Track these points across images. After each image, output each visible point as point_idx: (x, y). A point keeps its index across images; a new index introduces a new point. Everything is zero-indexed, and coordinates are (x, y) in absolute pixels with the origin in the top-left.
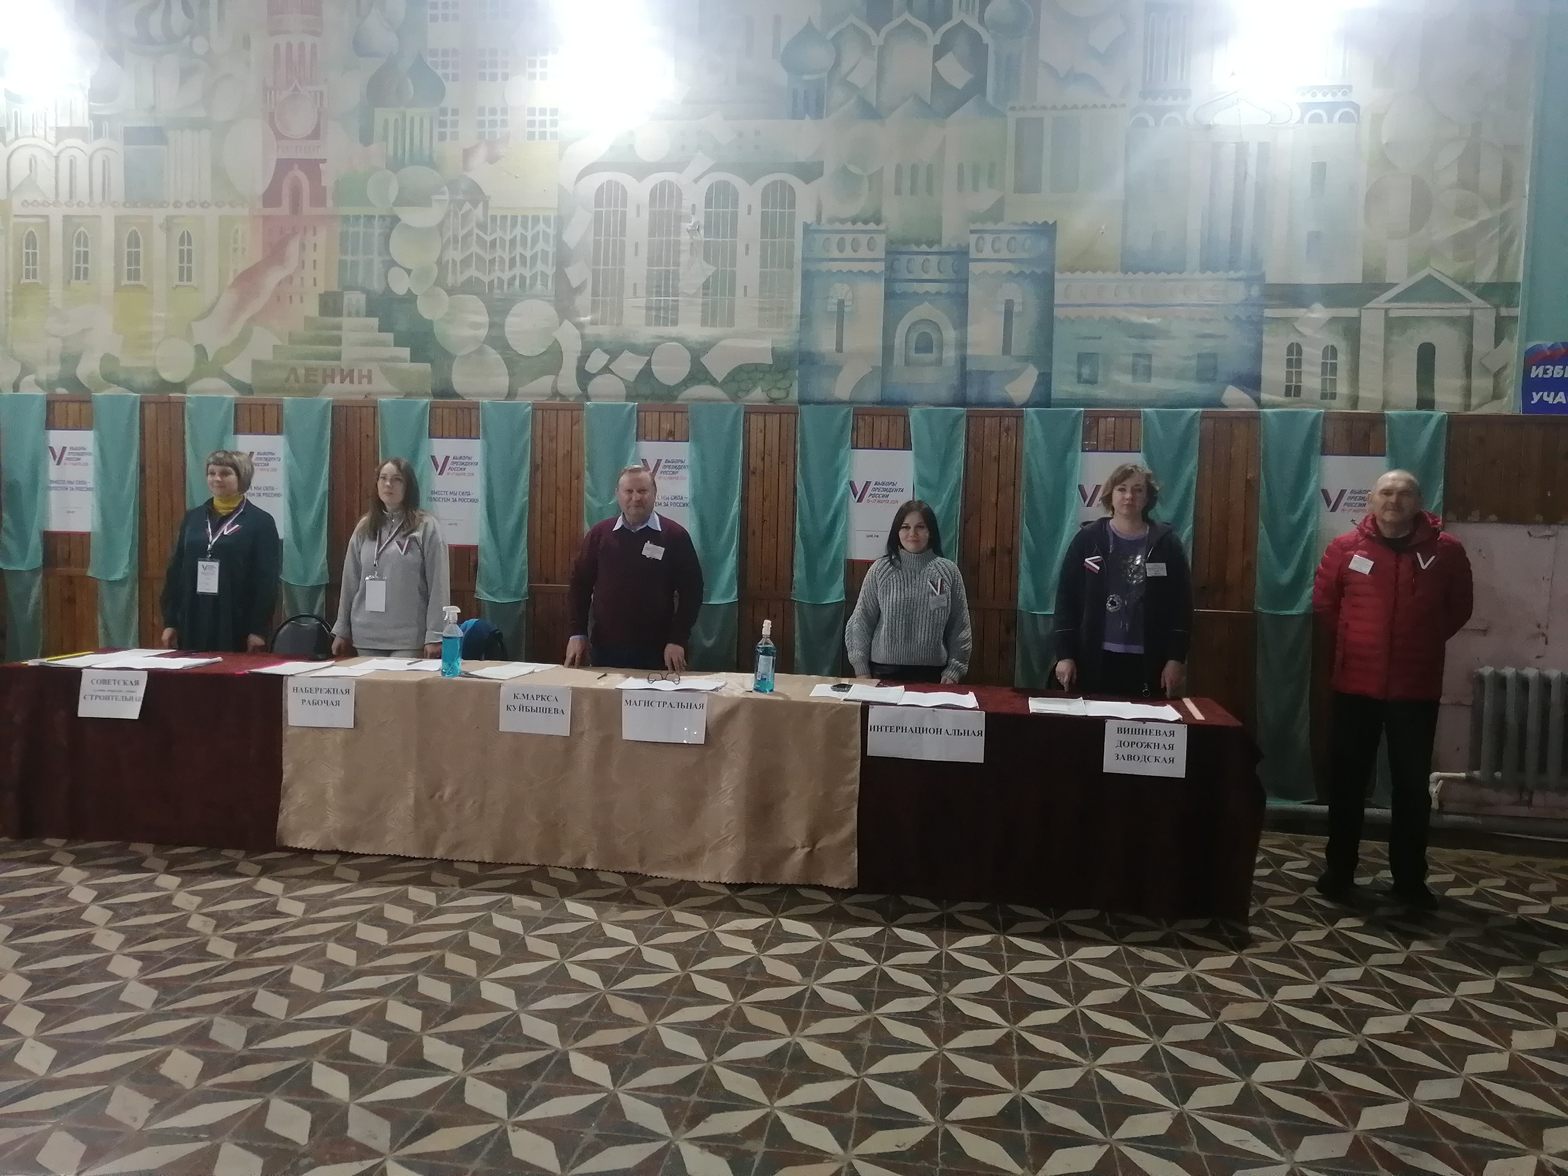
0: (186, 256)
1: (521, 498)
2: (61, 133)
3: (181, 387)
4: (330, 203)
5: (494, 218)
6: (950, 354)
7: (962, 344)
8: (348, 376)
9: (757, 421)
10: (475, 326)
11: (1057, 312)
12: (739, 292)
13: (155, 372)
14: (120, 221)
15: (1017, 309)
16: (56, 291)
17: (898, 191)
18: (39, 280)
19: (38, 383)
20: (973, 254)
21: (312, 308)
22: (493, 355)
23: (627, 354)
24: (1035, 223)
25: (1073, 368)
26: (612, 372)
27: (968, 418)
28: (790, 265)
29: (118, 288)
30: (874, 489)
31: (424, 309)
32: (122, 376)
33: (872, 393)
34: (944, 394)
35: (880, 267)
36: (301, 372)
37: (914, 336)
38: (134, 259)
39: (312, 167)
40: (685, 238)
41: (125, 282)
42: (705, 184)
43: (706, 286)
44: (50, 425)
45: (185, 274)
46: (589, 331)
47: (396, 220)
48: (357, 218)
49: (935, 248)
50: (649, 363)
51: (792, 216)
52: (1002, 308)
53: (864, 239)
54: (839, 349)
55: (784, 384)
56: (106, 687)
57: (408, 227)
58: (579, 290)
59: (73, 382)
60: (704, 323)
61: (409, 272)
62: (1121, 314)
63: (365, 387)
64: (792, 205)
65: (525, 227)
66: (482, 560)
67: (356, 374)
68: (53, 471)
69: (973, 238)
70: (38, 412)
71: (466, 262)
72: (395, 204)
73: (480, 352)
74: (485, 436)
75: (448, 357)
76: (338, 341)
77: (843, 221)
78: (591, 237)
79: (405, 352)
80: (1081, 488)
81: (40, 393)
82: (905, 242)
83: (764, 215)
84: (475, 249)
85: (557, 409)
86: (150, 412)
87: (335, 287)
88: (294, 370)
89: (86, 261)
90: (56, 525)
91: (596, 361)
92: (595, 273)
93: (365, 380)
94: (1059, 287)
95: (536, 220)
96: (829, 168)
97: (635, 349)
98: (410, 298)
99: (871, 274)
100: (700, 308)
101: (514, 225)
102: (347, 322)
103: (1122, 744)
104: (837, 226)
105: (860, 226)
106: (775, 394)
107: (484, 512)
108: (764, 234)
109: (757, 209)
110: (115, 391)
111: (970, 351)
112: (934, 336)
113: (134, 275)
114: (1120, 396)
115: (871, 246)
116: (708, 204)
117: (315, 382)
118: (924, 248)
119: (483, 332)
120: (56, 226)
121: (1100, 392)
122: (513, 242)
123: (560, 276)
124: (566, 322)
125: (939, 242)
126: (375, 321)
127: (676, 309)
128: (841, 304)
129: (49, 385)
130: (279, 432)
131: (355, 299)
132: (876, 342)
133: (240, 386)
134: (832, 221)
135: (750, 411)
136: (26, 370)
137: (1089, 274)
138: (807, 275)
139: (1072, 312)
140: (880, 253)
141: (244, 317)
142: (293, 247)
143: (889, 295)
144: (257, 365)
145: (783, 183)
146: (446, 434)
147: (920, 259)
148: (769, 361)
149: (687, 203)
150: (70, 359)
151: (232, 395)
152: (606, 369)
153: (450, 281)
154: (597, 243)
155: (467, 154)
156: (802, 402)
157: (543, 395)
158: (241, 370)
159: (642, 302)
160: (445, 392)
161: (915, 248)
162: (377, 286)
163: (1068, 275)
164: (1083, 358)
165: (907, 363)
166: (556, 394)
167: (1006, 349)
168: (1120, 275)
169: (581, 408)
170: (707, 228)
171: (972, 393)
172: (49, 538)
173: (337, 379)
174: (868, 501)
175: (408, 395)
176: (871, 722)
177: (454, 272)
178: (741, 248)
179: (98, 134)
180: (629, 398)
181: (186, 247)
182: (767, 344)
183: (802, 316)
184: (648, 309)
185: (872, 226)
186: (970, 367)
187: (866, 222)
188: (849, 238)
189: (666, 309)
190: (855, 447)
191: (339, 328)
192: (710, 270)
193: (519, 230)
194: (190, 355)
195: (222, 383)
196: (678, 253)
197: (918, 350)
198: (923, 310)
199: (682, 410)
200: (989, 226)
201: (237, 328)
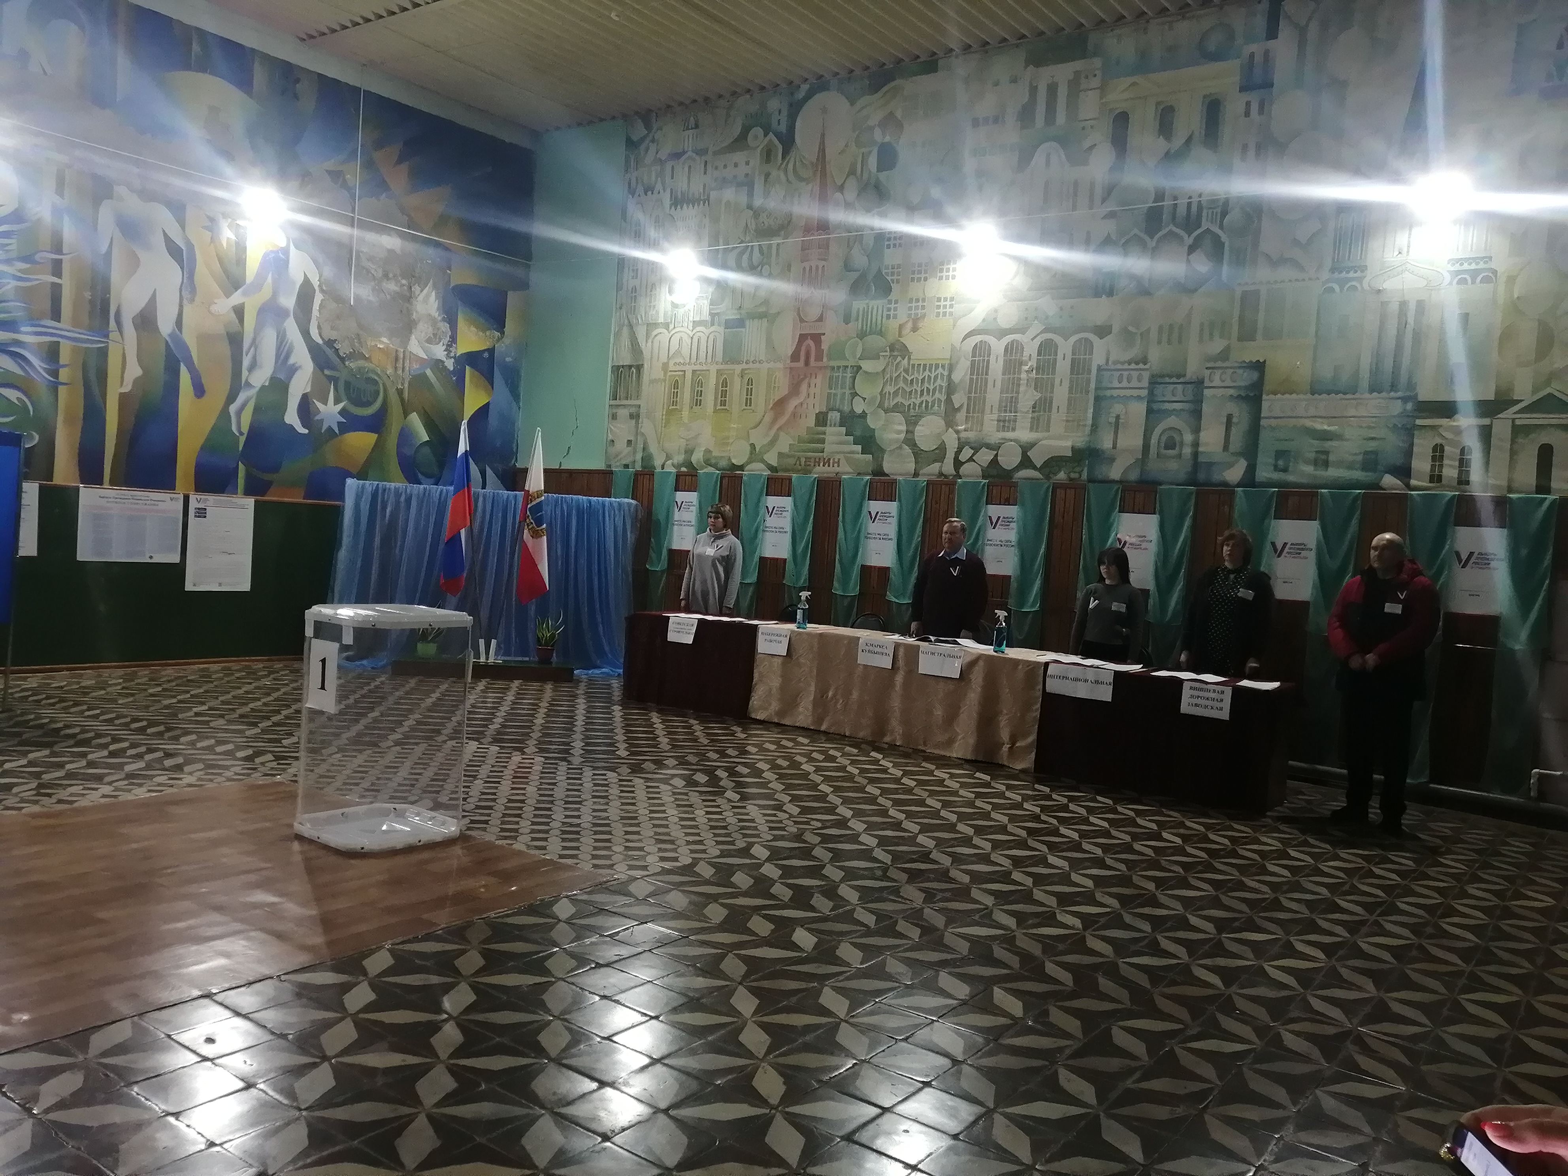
0: (749, 392)
1: (917, 538)
2: (696, 324)
3: (741, 468)
4: (825, 359)
5: (913, 365)
6: (1187, 451)
7: (1196, 444)
8: (827, 462)
9: (1060, 493)
10: (899, 432)
11: (1263, 422)
12: (1054, 410)
13: (730, 459)
14: (719, 373)
15: (1235, 420)
16: (685, 413)
17: (1159, 343)
18: (678, 407)
19: (673, 465)
20: (1207, 383)
21: (811, 422)
22: (907, 450)
23: (984, 450)
24: (1251, 362)
25: (1271, 461)
26: (974, 461)
27: (1198, 493)
28: (1087, 392)
29: (716, 411)
31: (871, 422)
32: (713, 461)
33: (1133, 476)
34: (1182, 476)
35: (1144, 393)
36: (803, 460)
37: (1164, 438)
38: (724, 394)
39: (817, 338)
40: (1024, 376)
41: (719, 407)
42: (1038, 342)
43: (1034, 407)
44: (677, 489)
45: (749, 402)
46: (963, 435)
47: (859, 368)
48: (839, 367)
49: (1181, 380)
50: (996, 455)
51: (1091, 360)
52: (1225, 420)
53: (1135, 374)
54: (1114, 447)
55: (1078, 469)
56: (680, 626)
57: (866, 372)
58: (959, 409)
59: (689, 464)
60: (1031, 429)
61: (864, 399)
62: (1308, 423)
63: (836, 469)
64: (1091, 353)
65: (930, 371)
66: (892, 576)
67: (831, 461)
68: (677, 515)
69: (1208, 372)
70: (672, 481)
71: (896, 393)
72: (859, 359)
73: (900, 448)
74: (900, 501)
75: (883, 451)
76: (823, 441)
77: (1123, 363)
78: (968, 377)
79: (859, 448)
80: (1273, 544)
81: (674, 470)
82: (1163, 376)
83: (1073, 361)
84: (901, 384)
85: (941, 484)
86: (725, 481)
87: (824, 410)
88: (799, 458)
89: (701, 396)
90: (675, 546)
91: (967, 453)
92: (969, 398)
93: (836, 465)
94: (1265, 405)
95: (937, 366)
96: (1116, 329)
97: (989, 446)
98: (864, 415)
99: (1139, 398)
100: (1030, 420)
101: (924, 370)
102: (829, 429)
103: (1192, 696)
104: (1119, 366)
105: (1133, 366)
106: (1073, 475)
107: (896, 547)
108: (1072, 373)
109: (1069, 356)
110: (710, 470)
111: (1201, 449)
112: (1177, 439)
113: (723, 403)
114: (1304, 481)
115: (1139, 380)
116: (1039, 354)
117: (809, 465)
118: (1174, 380)
119: (902, 436)
120: (689, 375)
121: (1291, 478)
122: (923, 380)
123: (949, 401)
124: (950, 429)
125: (1184, 376)
126: (843, 430)
127: (1015, 421)
128: (1118, 417)
129: (678, 466)
130: (789, 496)
131: (835, 416)
132: (1140, 442)
133: (772, 468)
134: (1115, 363)
135: (1056, 487)
136: (668, 457)
137: (1287, 396)
138: (1097, 399)
139: (1273, 422)
140: (1145, 383)
141: (777, 427)
142: (804, 387)
143: (1150, 411)
144: (781, 455)
145: (1086, 340)
146: (878, 497)
147: (1172, 386)
148: (1070, 454)
149: (1026, 354)
150: (689, 452)
151: (767, 473)
152: (971, 459)
153: (886, 405)
154: (971, 380)
155: (901, 327)
156: (1091, 480)
157: (933, 475)
158: (772, 458)
159: (995, 417)
160: (879, 472)
161: (1167, 380)
162: (846, 409)
163: (1272, 396)
164: (1280, 454)
165: (1159, 455)
166: (941, 474)
167: (1226, 448)
168: (1309, 396)
169: (954, 483)
170: (1038, 369)
171: (1201, 476)
172: (672, 552)
173: (821, 464)
175: (859, 474)
176: (1049, 672)
177: (889, 399)
178: (1057, 382)
179: (713, 324)
180: (984, 477)
181: (750, 387)
182: (1069, 444)
183: (1092, 426)
184: (999, 421)
185: (1141, 366)
186: (1201, 459)
187: (1137, 363)
188: (1125, 373)
189: (1009, 421)
190: (1122, 511)
191: (824, 433)
192: (1038, 396)
193: (927, 373)
194: (749, 448)
195: (761, 466)
196: (1019, 385)
197: (1167, 447)
198: (1172, 421)
199: (1015, 485)
200: (1219, 364)
201: (772, 433)
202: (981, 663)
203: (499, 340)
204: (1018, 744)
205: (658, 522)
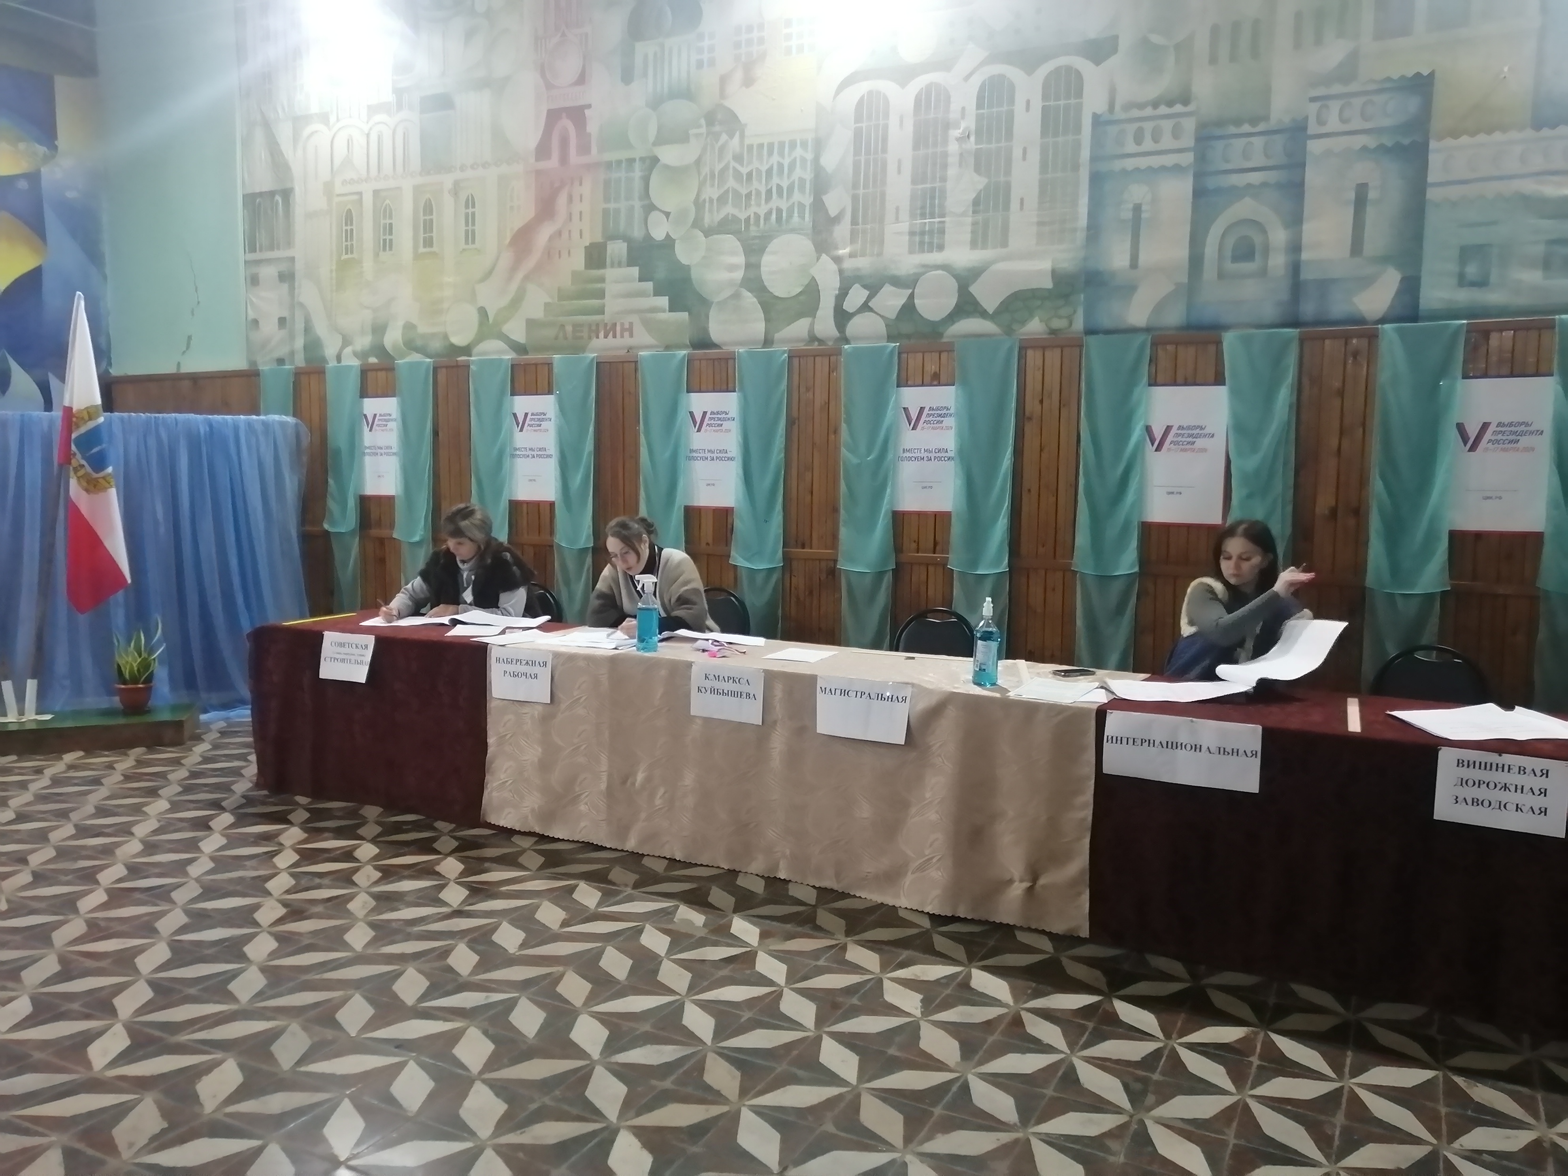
0: (470, 219)
1: (777, 454)
2: (373, 110)
3: (467, 350)
4: (594, 150)
5: (750, 147)
6: (1278, 262)
7: (1295, 247)
8: (611, 330)
9: (1033, 357)
10: (732, 268)
11: (1432, 194)
12: (1015, 205)
13: (446, 337)
14: (418, 190)
15: (1372, 195)
16: (368, 265)
17: (1213, 59)
18: (355, 255)
19: (355, 354)
20: (1312, 129)
21: (578, 261)
22: (749, 299)
23: (888, 288)
24: (1403, 77)
25: (1452, 267)
26: (871, 310)
27: (1302, 341)
28: (1076, 167)
29: (417, 256)
30: (1177, 435)
31: (682, 254)
32: (419, 343)
33: (1174, 317)
34: (1269, 312)
35: (1188, 159)
36: (569, 329)
37: (1230, 242)
38: (428, 226)
39: (578, 114)
40: (953, 147)
41: (422, 250)
42: (976, 81)
43: (976, 202)
44: (364, 393)
45: (470, 237)
46: (848, 264)
47: (655, 160)
48: (619, 162)
49: (1261, 127)
50: (912, 296)
51: (1079, 108)
52: (1352, 195)
53: (1167, 126)
54: (1134, 264)
55: (1064, 312)
56: (342, 650)
57: (667, 167)
58: (837, 219)
59: (379, 349)
60: (974, 245)
61: (667, 214)
62: (1529, 187)
63: (627, 341)
64: (1079, 94)
65: (781, 154)
66: (738, 524)
67: (618, 328)
68: (368, 438)
69: (1314, 107)
70: (353, 383)
71: (722, 200)
72: (655, 144)
73: (736, 296)
74: (742, 390)
75: (705, 303)
76: (601, 294)
77: (1141, 106)
78: (850, 160)
79: (663, 301)
80: (1461, 428)
81: (356, 363)
82: (1220, 123)
83: (1045, 110)
84: (731, 183)
85: (815, 355)
86: (442, 376)
87: (599, 239)
88: (562, 326)
89: (391, 233)
90: (370, 490)
91: (857, 297)
92: (855, 199)
93: (626, 334)
94: (1435, 160)
95: (793, 145)
96: (1125, 42)
97: (897, 282)
98: (669, 243)
99: (1177, 169)
100: (969, 228)
101: (770, 153)
102: (610, 273)
103: (1463, 782)
104: (1136, 113)
105: (1163, 110)
106: (1057, 324)
107: (740, 471)
108: (1044, 132)
109: (1037, 105)
110: (416, 357)
111: (1305, 256)
112: (1258, 239)
113: (429, 242)
114: (1522, 301)
115: (1176, 133)
116: (979, 106)
117: (582, 338)
118: (1246, 128)
119: (739, 275)
120: (368, 200)
121: (1493, 297)
122: (769, 172)
123: (818, 206)
124: (824, 256)
125: (1266, 118)
126: (635, 271)
127: (942, 231)
128: (1137, 209)
129: (362, 355)
130: (550, 392)
131: (617, 249)
132: (1181, 253)
133: (520, 348)
134: (1129, 106)
135: (1025, 346)
136: (346, 341)
137: (1482, 138)
138: (1096, 179)
139: (1454, 192)
140: (1188, 141)
141: (520, 275)
142: (562, 200)
143: (1199, 193)
144: (531, 324)
145: (1069, 69)
146: (703, 387)
147: (1242, 142)
148: (1048, 284)
149: (955, 107)
150: (379, 329)
151: (509, 356)
152: (866, 307)
153: (707, 221)
154: (856, 165)
155: (724, 80)
156: (1090, 331)
157: (798, 340)
158: (517, 331)
159: (905, 226)
160: (703, 343)
161: (1232, 130)
162: (637, 233)
163: (1449, 142)
164: (1466, 253)
165: (1221, 275)
166: (813, 338)
167: (1357, 247)
168: (1529, 133)
169: (838, 352)
170: (979, 132)
171: (1308, 309)
172: (365, 502)
173: (602, 335)
174: (1169, 450)
175: (668, 348)
176: (1109, 730)
177: (711, 211)
178: (1017, 153)
179: (400, 106)
180: (890, 338)
181: (470, 210)
182: (1046, 265)
183: (1089, 228)
184: (912, 233)
185: (1179, 108)
186: (1306, 275)
187: (1170, 104)
188: (1148, 126)
189: (931, 232)
190: (1153, 382)
191: (602, 280)
192: (980, 182)
193: (775, 158)
194: (475, 317)
195: (499, 345)
196: (945, 166)
197: (1235, 259)
198: (1244, 208)
199: (949, 348)
200: (1337, 89)
201: (514, 286)
202: (951, 712)
203: (46, 159)
204: (1042, 881)
205: (337, 452)
